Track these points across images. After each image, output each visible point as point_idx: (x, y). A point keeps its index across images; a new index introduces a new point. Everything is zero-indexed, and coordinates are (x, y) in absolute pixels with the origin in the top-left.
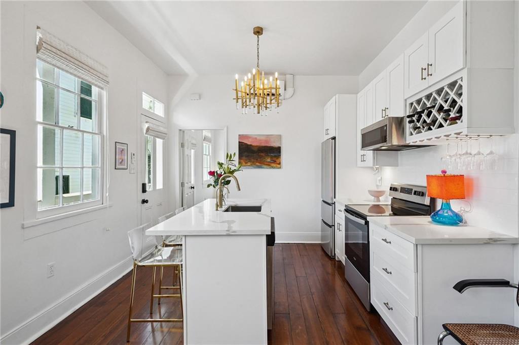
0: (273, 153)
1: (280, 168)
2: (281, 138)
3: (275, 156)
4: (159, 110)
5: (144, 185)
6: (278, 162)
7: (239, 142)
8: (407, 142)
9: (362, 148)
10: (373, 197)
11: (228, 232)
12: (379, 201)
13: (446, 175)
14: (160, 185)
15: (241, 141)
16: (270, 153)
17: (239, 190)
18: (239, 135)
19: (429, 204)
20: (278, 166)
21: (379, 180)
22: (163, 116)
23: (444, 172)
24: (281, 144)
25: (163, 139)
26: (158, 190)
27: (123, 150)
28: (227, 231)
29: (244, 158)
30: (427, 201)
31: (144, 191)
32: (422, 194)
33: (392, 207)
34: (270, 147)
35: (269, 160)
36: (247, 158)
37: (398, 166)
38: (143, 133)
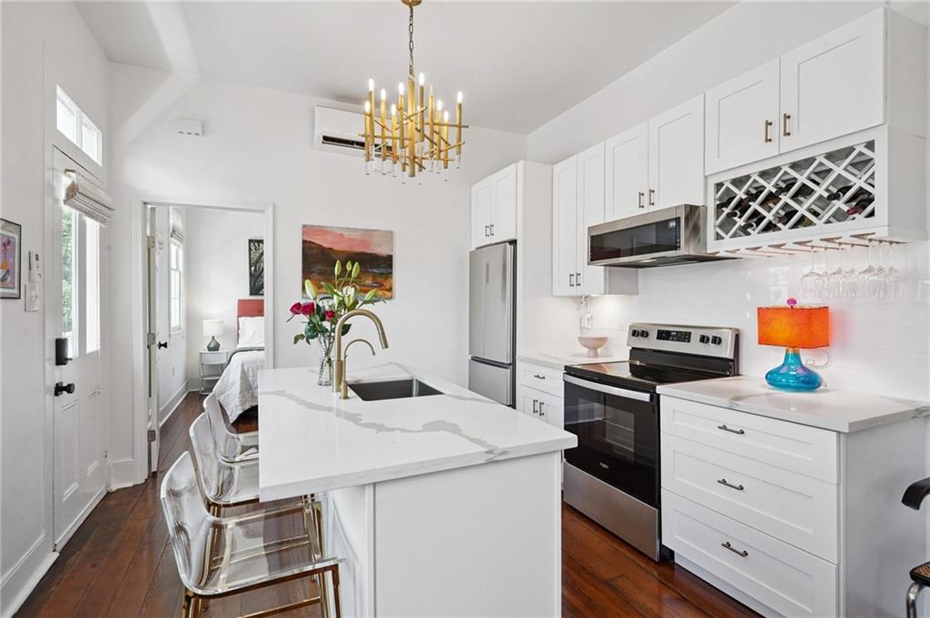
0: (378, 266)
1: (392, 298)
2: (392, 238)
3: (381, 274)
4: (92, 145)
5: (60, 345)
6: (388, 287)
7: (304, 242)
8: (709, 251)
9: (592, 260)
10: (587, 350)
11: (490, 456)
12: (596, 355)
13: (797, 306)
14: (93, 344)
15: (308, 240)
16: (372, 268)
17: (387, 346)
18: (304, 226)
19: (732, 357)
20: (388, 294)
21: (588, 320)
22: (101, 165)
23: (792, 301)
24: (392, 250)
25: (103, 221)
26: (90, 354)
27: (9, 242)
28: (487, 452)
29: (315, 276)
30: (725, 352)
31: (61, 359)
32: (717, 341)
33: (630, 365)
34: (370, 254)
35: (369, 282)
36: (321, 277)
37: (637, 294)
38: (56, 201)
